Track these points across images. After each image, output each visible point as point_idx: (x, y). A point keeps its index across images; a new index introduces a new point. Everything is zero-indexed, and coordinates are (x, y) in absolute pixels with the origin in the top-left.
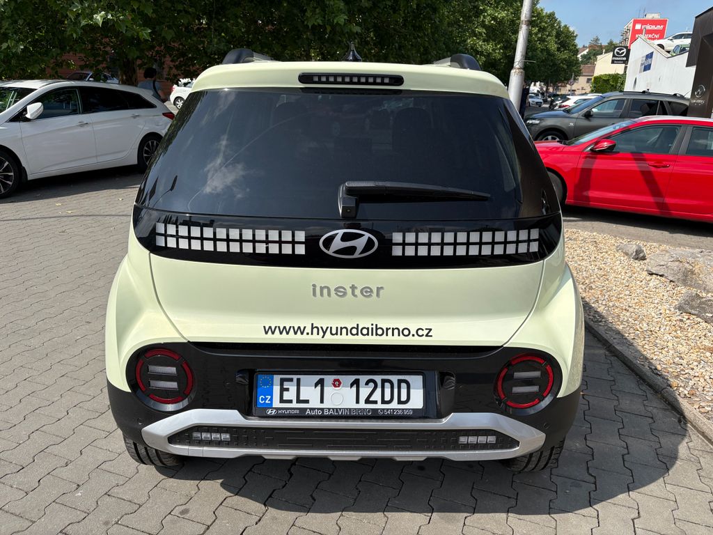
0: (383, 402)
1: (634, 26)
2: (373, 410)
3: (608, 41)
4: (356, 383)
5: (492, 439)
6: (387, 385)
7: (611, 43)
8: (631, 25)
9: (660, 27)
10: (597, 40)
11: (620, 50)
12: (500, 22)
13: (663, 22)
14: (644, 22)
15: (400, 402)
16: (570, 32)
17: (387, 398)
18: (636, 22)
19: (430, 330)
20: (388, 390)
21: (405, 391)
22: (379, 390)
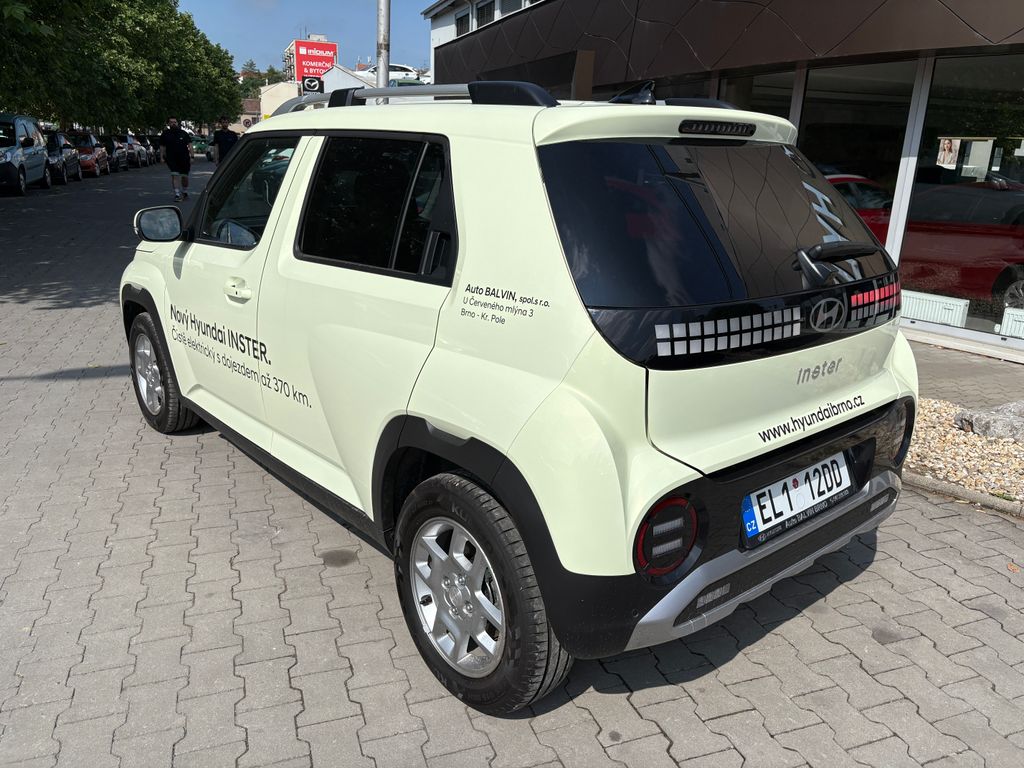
0: (829, 490)
1: (298, 51)
2: (827, 500)
3: (268, 68)
6: (826, 470)
7: (272, 71)
8: (294, 48)
9: (329, 54)
10: (252, 65)
11: (311, 81)
12: (150, 30)
13: (332, 48)
14: (310, 46)
15: (838, 485)
16: (221, 51)
17: (830, 485)
18: (299, 44)
20: (827, 476)
21: (836, 472)
22: (823, 477)
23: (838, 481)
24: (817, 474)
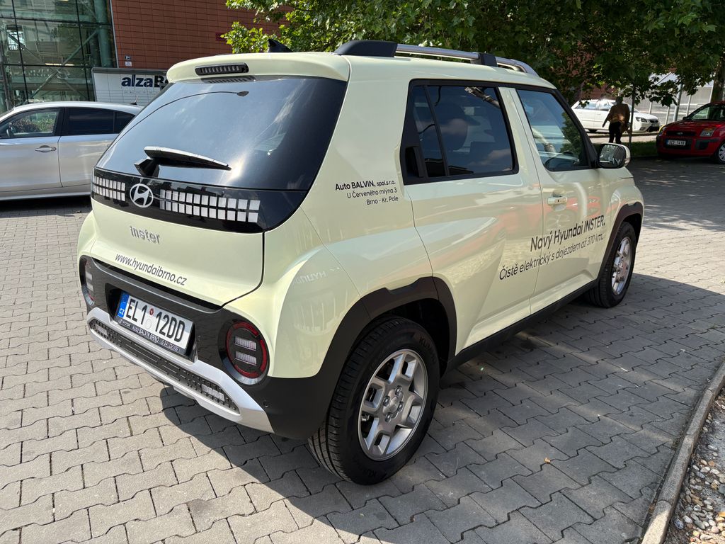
0: (168, 336)
2: (161, 339)
4: (159, 315)
5: (221, 397)
6: (174, 322)
15: (176, 340)
17: (170, 334)
19: (186, 279)
20: (173, 327)
21: (180, 331)
22: (169, 325)
23: (178, 337)
24: (166, 319)
